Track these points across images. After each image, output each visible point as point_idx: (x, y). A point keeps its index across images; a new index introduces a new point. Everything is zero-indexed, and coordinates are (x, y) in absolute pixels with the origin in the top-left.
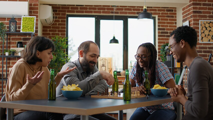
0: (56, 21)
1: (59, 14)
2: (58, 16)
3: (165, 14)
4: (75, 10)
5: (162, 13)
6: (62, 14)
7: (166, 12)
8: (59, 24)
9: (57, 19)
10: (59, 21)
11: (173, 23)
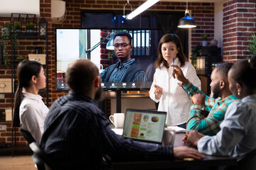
0: (68, 18)
1: (72, 9)
2: (70, 12)
3: (201, 8)
4: (92, 4)
5: (197, 8)
6: (76, 9)
7: (201, 6)
8: (72, 22)
9: (69, 15)
10: (71, 18)
11: (210, 20)
